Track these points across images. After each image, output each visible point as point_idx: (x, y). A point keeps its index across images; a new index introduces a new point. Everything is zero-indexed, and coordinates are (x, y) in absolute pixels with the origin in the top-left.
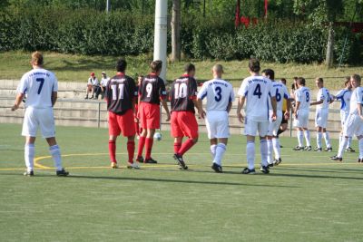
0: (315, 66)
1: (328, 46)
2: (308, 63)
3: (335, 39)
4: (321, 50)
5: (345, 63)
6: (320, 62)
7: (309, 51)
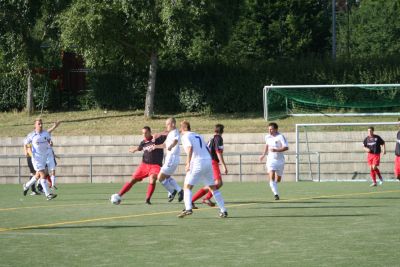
0: (15, 113)
1: (28, 93)
2: (8, 111)
3: (35, 86)
4: (20, 98)
5: (45, 109)
6: (20, 109)
7: (8, 99)
